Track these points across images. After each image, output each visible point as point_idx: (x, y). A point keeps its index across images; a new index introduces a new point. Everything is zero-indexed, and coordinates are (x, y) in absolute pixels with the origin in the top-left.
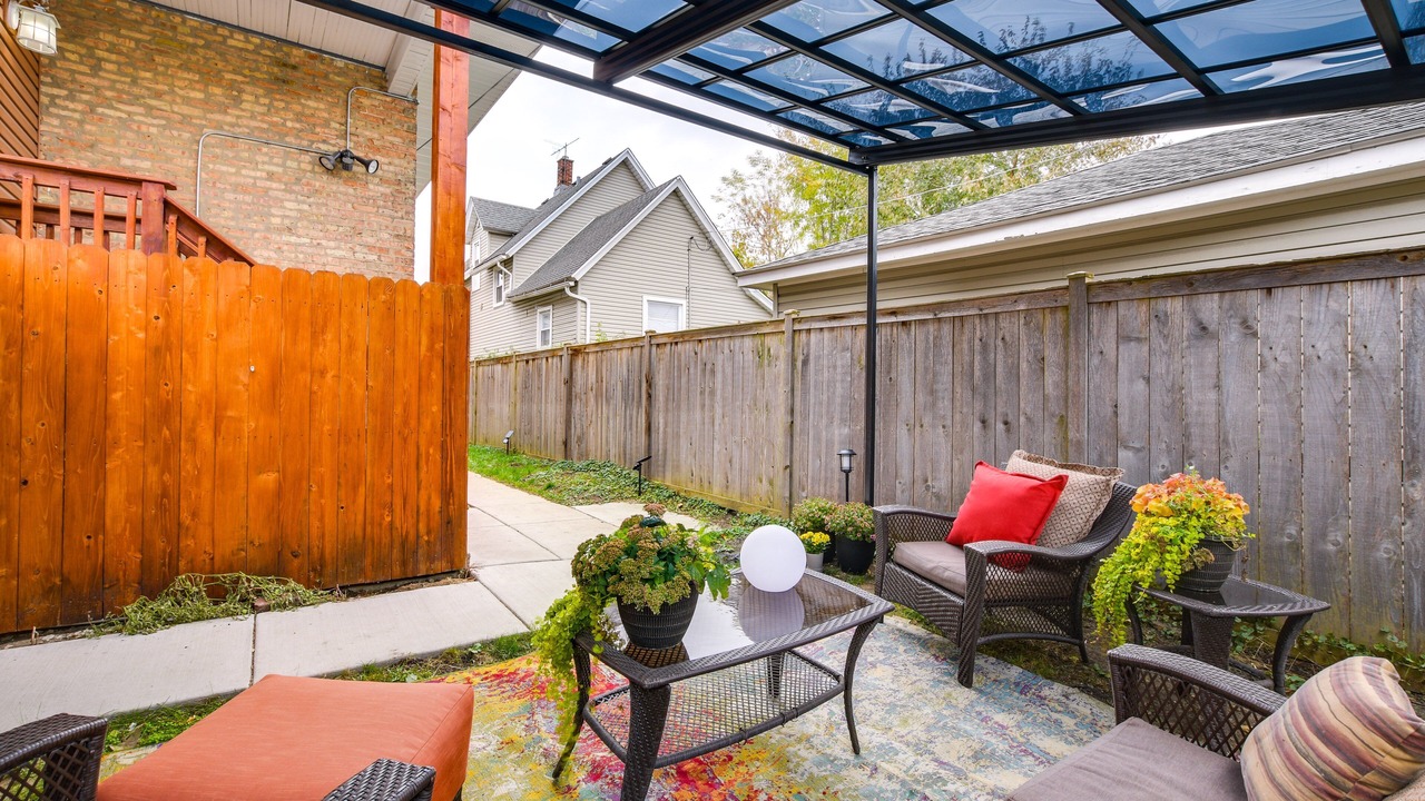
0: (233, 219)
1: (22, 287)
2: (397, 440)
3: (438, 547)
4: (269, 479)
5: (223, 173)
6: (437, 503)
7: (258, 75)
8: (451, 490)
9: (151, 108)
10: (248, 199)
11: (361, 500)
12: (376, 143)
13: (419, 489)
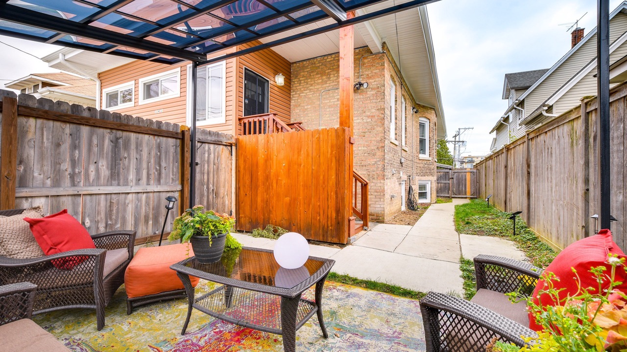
0: (328, 117)
1: (246, 147)
2: (321, 189)
3: (335, 233)
4: (287, 199)
5: (326, 103)
6: (334, 215)
7: (334, 67)
8: (339, 210)
9: (310, 89)
10: (332, 109)
11: (311, 210)
12: (370, 75)
13: (328, 208)
